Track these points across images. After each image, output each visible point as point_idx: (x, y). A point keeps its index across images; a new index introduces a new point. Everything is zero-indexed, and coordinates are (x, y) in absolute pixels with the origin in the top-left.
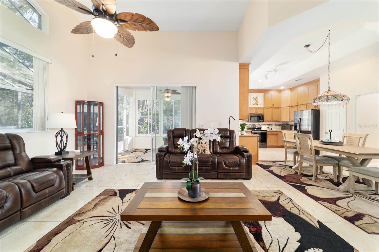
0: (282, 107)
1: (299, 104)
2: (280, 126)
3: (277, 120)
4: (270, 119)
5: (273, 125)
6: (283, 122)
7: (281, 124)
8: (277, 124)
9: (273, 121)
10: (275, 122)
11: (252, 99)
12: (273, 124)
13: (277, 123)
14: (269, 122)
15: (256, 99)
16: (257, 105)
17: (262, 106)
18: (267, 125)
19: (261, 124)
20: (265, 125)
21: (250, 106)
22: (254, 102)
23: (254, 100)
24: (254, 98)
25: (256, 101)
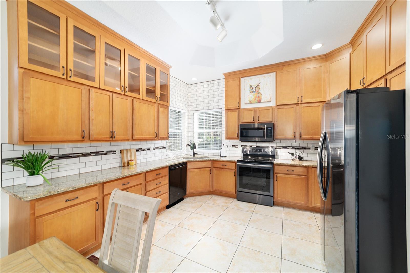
4: (293, 134)
10: (306, 141)
11: (248, 90)
12: (310, 146)
15: (256, 90)
16: (259, 102)
17: (272, 104)
19: (277, 146)
20: (287, 147)
21: (243, 106)
22: (252, 97)
23: (253, 92)
24: (253, 87)
25: (256, 93)
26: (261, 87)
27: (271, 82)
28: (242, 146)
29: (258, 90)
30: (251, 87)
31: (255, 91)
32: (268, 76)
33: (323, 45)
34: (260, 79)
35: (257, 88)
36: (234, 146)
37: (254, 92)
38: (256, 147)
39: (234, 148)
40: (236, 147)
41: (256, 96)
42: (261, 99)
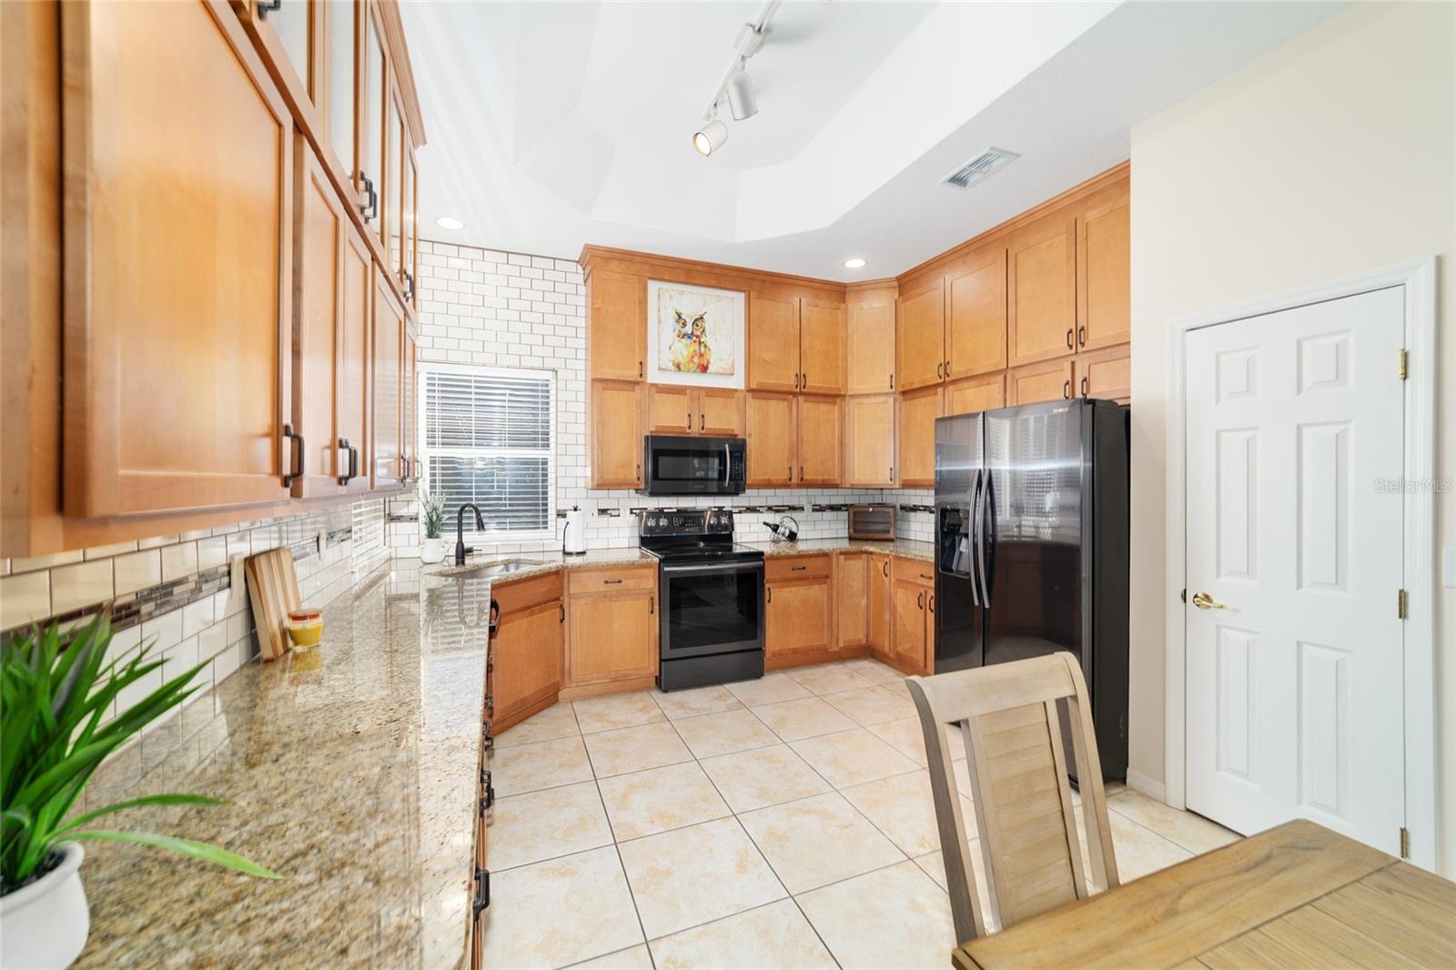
0: (852, 396)
1: (952, 377)
2: (844, 515)
3: (826, 477)
4: (787, 471)
5: (802, 509)
6: (856, 492)
7: (848, 502)
8: (824, 502)
9: (805, 484)
10: (811, 491)
11: (670, 325)
12: (803, 502)
13: (824, 497)
14: (780, 492)
15: (693, 330)
16: (704, 369)
17: (737, 382)
18: (770, 509)
19: (732, 507)
20: (755, 507)
21: (653, 377)
22: (683, 350)
23: (684, 335)
24: (685, 321)
25: (695, 342)
26: (708, 324)
27: (733, 317)
28: (631, 510)
29: (699, 334)
30: (680, 318)
31: (692, 333)
32: (726, 297)
33: (867, 263)
34: (705, 302)
35: (697, 326)
36: (603, 512)
37: (689, 337)
38: (675, 510)
39: (605, 518)
40: (611, 516)
41: (695, 351)
42: (708, 363)
